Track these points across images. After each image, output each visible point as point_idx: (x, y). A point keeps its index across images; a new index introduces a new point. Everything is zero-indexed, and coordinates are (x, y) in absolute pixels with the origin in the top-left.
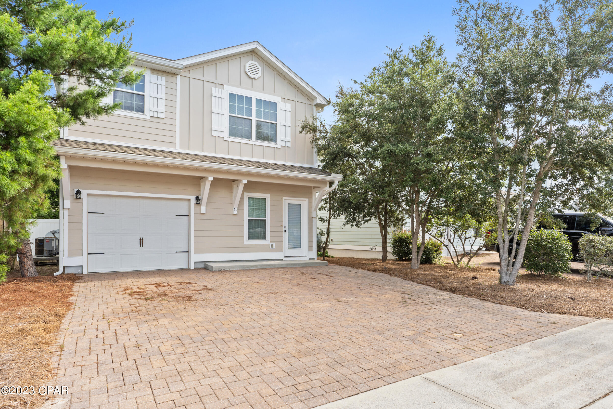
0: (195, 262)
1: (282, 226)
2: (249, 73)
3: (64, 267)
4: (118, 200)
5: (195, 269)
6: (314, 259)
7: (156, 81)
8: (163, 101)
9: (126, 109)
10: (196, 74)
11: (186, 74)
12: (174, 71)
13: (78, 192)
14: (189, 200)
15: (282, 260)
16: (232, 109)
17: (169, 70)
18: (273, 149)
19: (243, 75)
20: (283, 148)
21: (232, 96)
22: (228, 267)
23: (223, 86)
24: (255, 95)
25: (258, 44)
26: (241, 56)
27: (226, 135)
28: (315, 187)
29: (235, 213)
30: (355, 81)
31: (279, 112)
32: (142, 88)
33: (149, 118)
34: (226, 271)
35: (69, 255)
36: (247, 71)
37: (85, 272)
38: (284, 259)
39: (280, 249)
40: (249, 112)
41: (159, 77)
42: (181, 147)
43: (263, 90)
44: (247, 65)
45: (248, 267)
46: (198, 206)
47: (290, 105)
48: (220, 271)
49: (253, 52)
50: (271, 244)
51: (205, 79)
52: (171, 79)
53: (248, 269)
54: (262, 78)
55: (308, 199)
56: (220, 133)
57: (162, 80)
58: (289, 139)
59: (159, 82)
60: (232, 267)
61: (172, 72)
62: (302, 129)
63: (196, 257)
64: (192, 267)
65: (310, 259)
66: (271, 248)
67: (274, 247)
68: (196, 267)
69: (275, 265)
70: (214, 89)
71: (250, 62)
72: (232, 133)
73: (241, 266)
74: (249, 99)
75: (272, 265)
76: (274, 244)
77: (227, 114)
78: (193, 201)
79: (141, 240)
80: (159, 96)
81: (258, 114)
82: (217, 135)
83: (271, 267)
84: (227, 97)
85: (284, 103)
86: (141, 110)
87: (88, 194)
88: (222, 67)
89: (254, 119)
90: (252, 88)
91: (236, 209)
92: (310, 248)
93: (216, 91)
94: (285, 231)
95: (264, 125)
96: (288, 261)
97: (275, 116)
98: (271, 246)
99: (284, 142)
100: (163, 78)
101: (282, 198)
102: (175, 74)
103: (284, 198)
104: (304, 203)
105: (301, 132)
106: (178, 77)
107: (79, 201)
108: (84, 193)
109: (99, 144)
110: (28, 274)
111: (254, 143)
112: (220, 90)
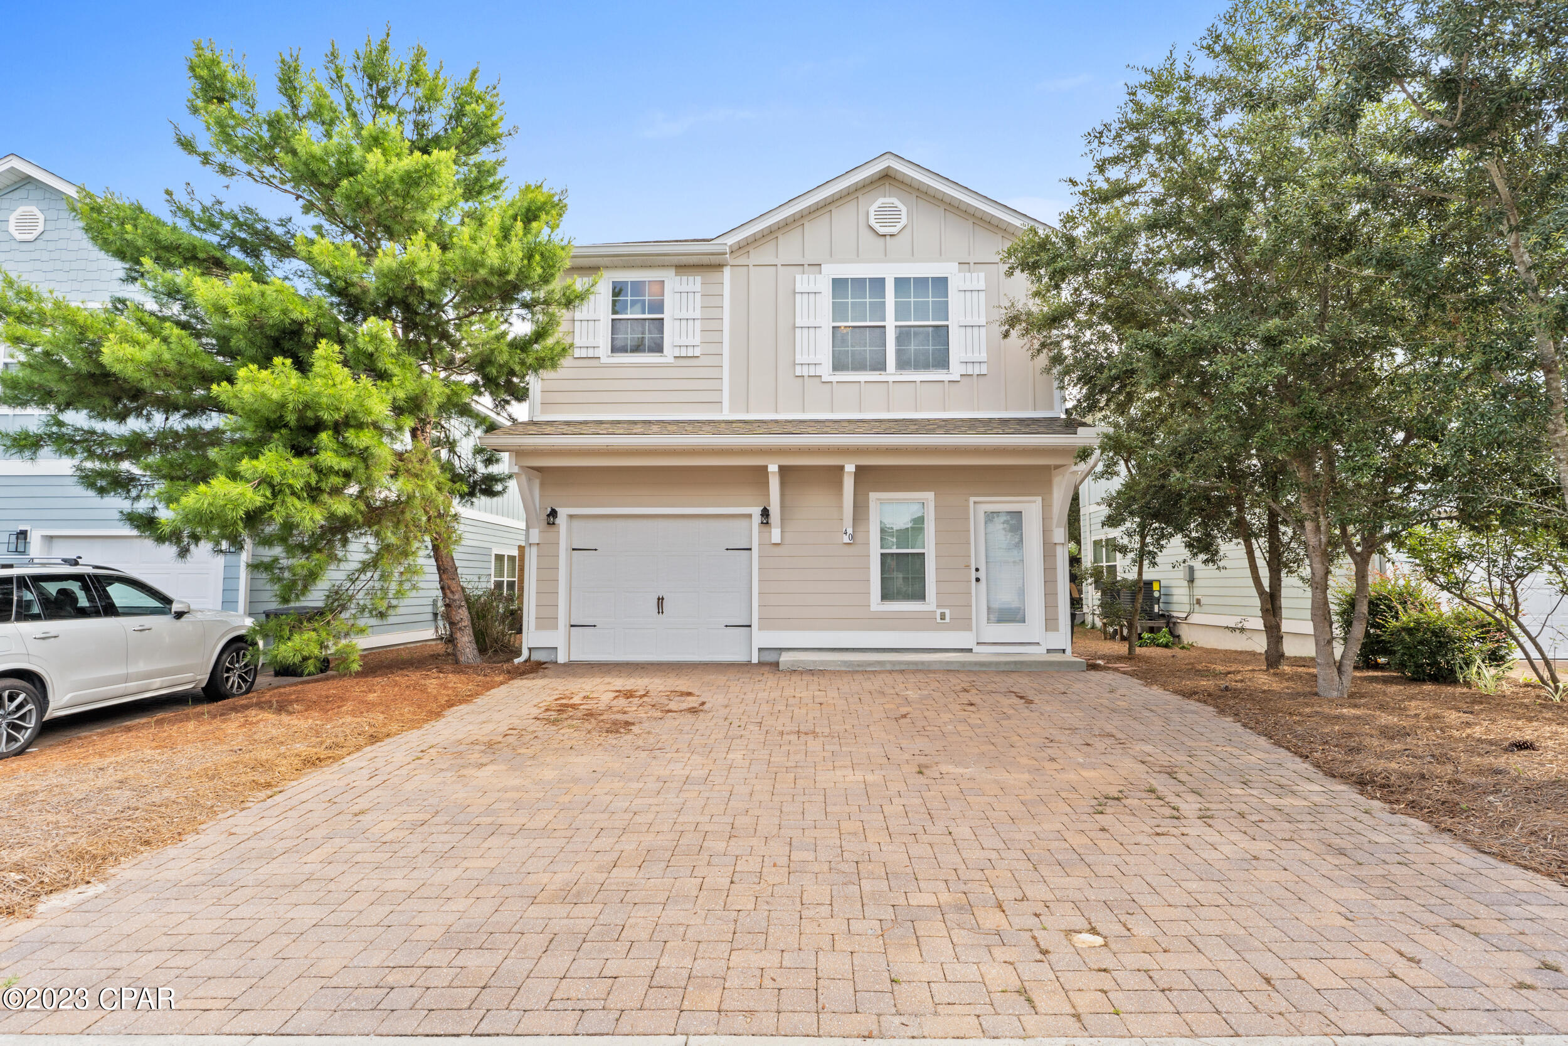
0: (760, 649)
1: (968, 567)
2: (877, 227)
3: (530, 649)
4: (620, 524)
5: (761, 664)
6: (1064, 651)
7: (684, 288)
8: (698, 323)
9: (633, 351)
10: (762, 255)
11: (742, 260)
12: (714, 260)
13: (553, 513)
14: (750, 516)
15: (970, 650)
16: (838, 311)
17: (705, 260)
18: (941, 385)
19: (864, 231)
20: (965, 379)
21: (839, 284)
22: (814, 662)
23: (817, 268)
24: (890, 272)
25: (892, 157)
26: (859, 194)
27: (825, 370)
28: (1057, 467)
29: (846, 539)
30: (1071, 180)
31: (954, 299)
32: (658, 307)
33: (672, 360)
34: (811, 672)
35: (539, 627)
36: (872, 222)
37: (562, 659)
38: (976, 649)
39: (963, 623)
40: (879, 309)
41: (691, 278)
42: (732, 410)
43: (912, 256)
44: (872, 209)
45: (860, 664)
46: (765, 528)
47: (982, 275)
48: (794, 671)
49: (887, 178)
50: (939, 612)
51: (779, 262)
52: (713, 276)
53: (860, 669)
54: (908, 231)
55: (1039, 499)
56: (812, 368)
57: (694, 283)
58: (983, 356)
59: (691, 288)
60: (822, 662)
61: (713, 262)
62: (1007, 327)
63: (763, 638)
64: (755, 660)
65: (1049, 651)
66: (939, 620)
67: (947, 620)
68: (762, 659)
69: (930, 663)
70: (798, 277)
71: (881, 201)
72: (838, 366)
73: (845, 663)
74: (878, 284)
75: (923, 663)
76: (947, 612)
77: (826, 321)
78: (757, 518)
79: (660, 600)
80: (691, 315)
81: (901, 311)
82: (805, 374)
83: (920, 667)
84: (826, 289)
85: (968, 275)
86: (658, 348)
87: (571, 517)
88: (816, 231)
89: (891, 323)
90: (886, 257)
91: (850, 531)
92: (1051, 623)
93: (803, 282)
94: (978, 580)
95: (916, 334)
96: (983, 654)
97: (943, 310)
98: (938, 617)
99: (970, 366)
100: (698, 279)
101: (967, 501)
102: (719, 266)
103: (972, 499)
104: (1031, 508)
105: (1006, 335)
106: (727, 271)
107: (553, 529)
108: (563, 513)
109: (585, 423)
110: (462, 659)
111: (891, 379)
112: (812, 277)
